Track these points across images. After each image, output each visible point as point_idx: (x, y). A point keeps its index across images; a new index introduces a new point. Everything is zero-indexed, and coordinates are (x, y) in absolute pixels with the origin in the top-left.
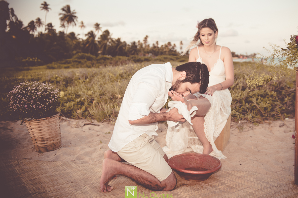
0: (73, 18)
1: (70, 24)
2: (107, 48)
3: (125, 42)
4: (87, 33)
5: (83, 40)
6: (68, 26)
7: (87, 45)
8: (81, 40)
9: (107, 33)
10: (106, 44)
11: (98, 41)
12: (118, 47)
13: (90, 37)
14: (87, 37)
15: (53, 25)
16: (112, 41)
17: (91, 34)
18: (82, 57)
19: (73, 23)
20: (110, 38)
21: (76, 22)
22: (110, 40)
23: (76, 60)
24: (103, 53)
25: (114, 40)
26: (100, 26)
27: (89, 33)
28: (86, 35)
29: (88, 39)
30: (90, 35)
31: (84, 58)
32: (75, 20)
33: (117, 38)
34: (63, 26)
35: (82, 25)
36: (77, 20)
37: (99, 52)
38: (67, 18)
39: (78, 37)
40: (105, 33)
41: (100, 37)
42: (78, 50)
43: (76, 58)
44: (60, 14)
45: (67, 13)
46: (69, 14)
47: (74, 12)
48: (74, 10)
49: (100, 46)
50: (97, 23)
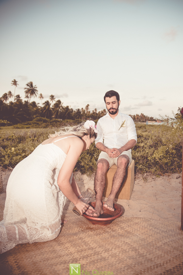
0: (35, 91)
1: (32, 95)
2: (59, 113)
3: (72, 109)
5: (41, 108)
6: (31, 97)
7: (45, 111)
8: (40, 108)
9: (59, 102)
10: (58, 110)
12: (67, 113)
13: (46, 105)
14: (44, 105)
15: (20, 96)
17: (47, 103)
18: (40, 120)
19: (34, 95)
20: (61, 106)
22: (61, 108)
24: (56, 118)
25: (64, 107)
26: (54, 97)
28: (43, 104)
30: (46, 104)
32: (36, 93)
33: (66, 106)
34: (27, 97)
35: (41, 96)
36: (37, 93)
37: (53, 116)
38: (30, 91)
39: (38, 105)
40: (57, 102)
41: (53, 105)
42: (37, 115)
43: (35, 121)
44: (25, 88)
45: (30, 88)
46: (32, 88)
47: (35, 87)
48: (35, 86)
49: (53, 112)
50: (52, 95)
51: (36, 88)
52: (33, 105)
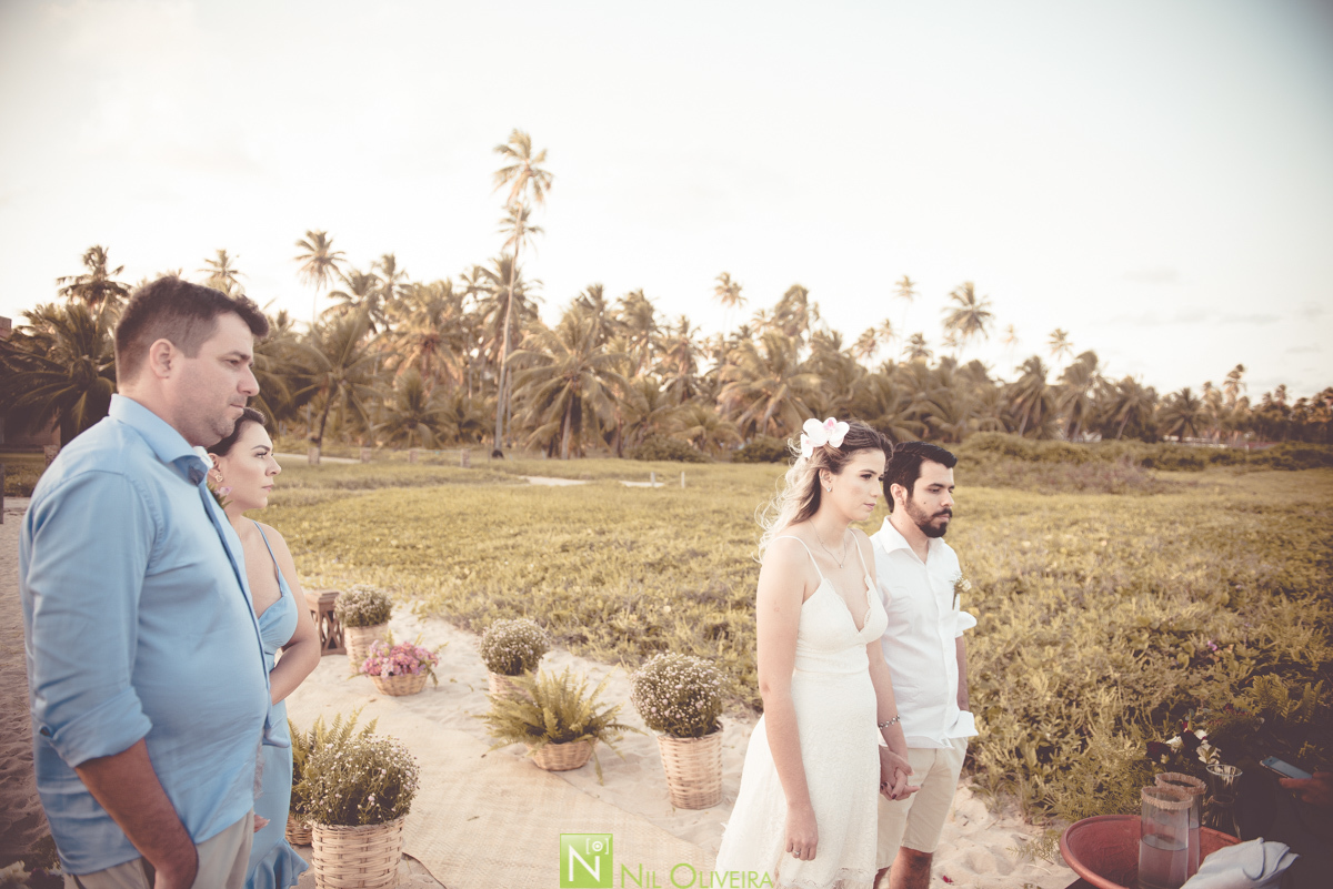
0: (981, 319)
1: (969, 335)
2: (1085, 411)
3: (1151, 389)
4: (1020, 363)
5: (1007, 385)
6: (963, 344)
7: (1019, 400)
8: (999, 385)
9: (1090, 359)
10: (1082, 395)
11: (1055, 388)
12: (1125, 408)
13: (1028, 374)
14: (1021, 374)
15: (925, 338)
16: (1106, 385)
17: (1035, 368)
18: (991, 446)
19: (979, 332)
20: (1099, 377)
21: (989, 332)
22: (1097, 385)
23: (969, 453)
24: (1072, 430)
25: (1111, 382)
26: (1068, 339)
27: (1027, 363)
28: (1018, 368)
29: (1021, 382)
30: (1028, 369)
31: (997, 448)
32: (985, 325)
33: (1120, 378)
34: (953, 342)
35: (1009, 335)
36: (991, 326)
37: (1060, 421)
38: (964, 320)
39: (992, 374)
40: (1080, 361)
41: (1063, 373)
42: (988, 418)
43: (973, 446)
44: (945, 309)
45: (965, 305)
46: (969, 307)
47: (985, 301)
48: (985, 297)
49: (1059, 403)
50: (1058, 331)
51: (989, 304)
52: (970, 373)
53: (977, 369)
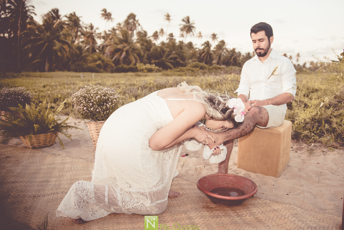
0: (192, 28)
1: (188, 34)
2: (222, 58)
3: (239, 52)
4: (203, 43)
5: (199, 50)
6: (186, 36)
7: (203, 55)
8: (197, 50)
9: (223, 43)
10: (221, 54)
11: (213, 51)
12: (233, 58)
13: (206, 47)
14: (203, 47)
15: (174, 35)
16: (227, 51)
17: (207, 44)
18: (196, 66)
19: (191, 33)
20: (225, 48)
21: (194, 33)
22: (225, 51)
23: (190, 68)
24: (218, 63)
25: (229, 50)
26: (217, 36)
27: (205, 43)
28: (203, 45)
29: (204, 49)
30: (206, 45)
31: (198, 67)
32: (193, 30)
33: (231, 49)
34: (182, 35)
35: (199, 35)
36: (195, 31)
37: (214, 62)
38: (187, 28)
39: (195, 47)
40: (220, 43)
41: (215, 47)
42: (194, 59)
43: (191, 67)
44: (180, 25)
45: (187, 24)
46: (188, 24)
47: (193, 23)
48: (193, 21)
49: (215, 56)
50: (214, 34)
51: (194, 24)
52: (189, 46)
53: (190, 45)
